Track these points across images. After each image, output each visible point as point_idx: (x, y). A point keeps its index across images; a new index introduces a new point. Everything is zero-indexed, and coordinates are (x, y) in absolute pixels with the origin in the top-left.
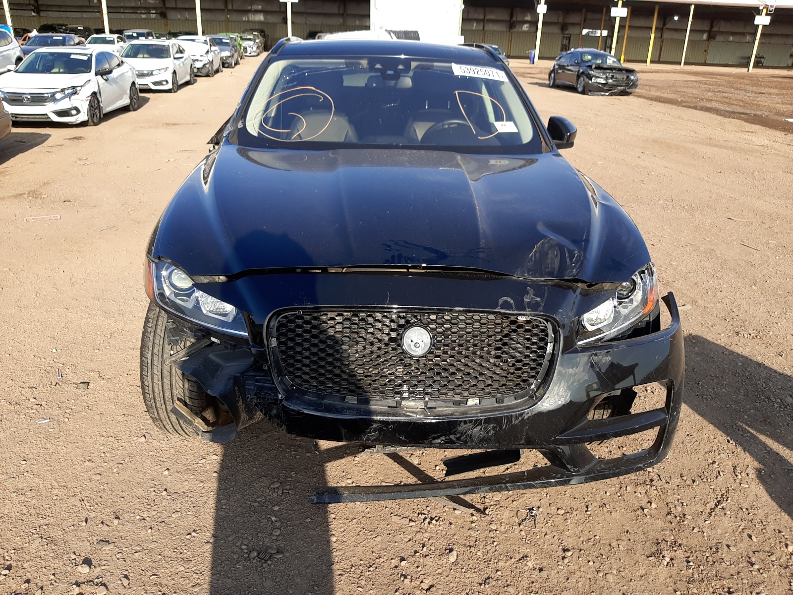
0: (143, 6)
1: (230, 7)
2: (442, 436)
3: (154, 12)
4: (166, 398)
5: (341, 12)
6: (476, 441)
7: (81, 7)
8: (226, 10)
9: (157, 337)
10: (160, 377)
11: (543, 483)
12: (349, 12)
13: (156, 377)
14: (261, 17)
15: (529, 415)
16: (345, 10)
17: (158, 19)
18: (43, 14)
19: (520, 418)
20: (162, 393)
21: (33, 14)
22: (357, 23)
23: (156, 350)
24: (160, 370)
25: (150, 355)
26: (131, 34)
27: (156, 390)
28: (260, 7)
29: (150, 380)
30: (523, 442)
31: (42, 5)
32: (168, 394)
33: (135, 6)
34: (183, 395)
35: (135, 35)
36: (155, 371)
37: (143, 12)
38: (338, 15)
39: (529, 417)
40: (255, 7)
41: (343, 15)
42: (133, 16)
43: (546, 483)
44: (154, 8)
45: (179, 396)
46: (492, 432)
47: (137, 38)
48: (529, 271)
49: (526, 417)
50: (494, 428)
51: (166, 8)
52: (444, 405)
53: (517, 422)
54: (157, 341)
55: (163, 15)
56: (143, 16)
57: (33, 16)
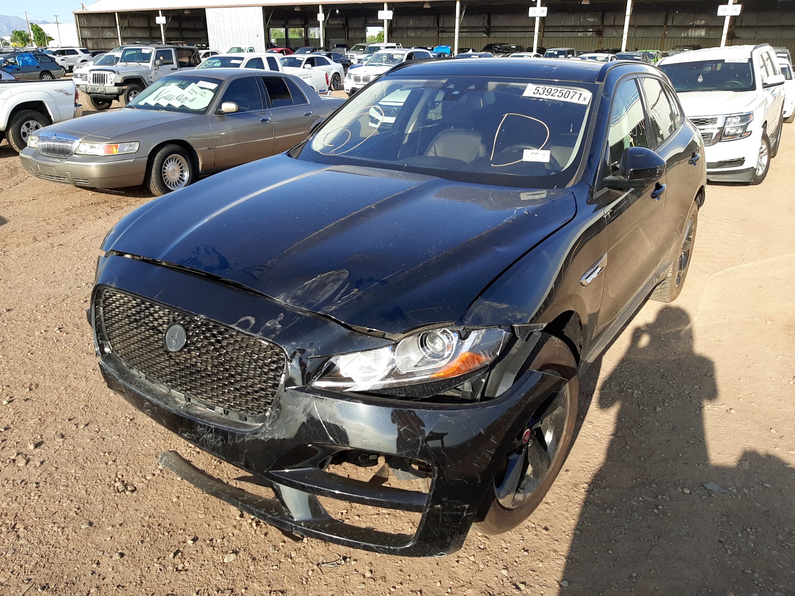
0: (581, 24)
1: (670, 24)
3: (591, 30)
7: (525, 27)
8: (665, 27)
14: (703, 33)
15: (249, 439)
17: (593, 37)
18: (492, 35)
19: (242, 439)
21: (484, 35)
26: (552, 52)
28: (703, 22)
31: (493, 27)
33: (574, 25)
35: (556, 53)
37: (580, 30)
40: (698, 23)
42: (570, 34)
44: (591, 27)
46: (220, 443)
47: (557, 56)
48: (294, 297)
49: (246, 440)
50: (222, 440)
51: (604, 26)
53: (239, 442)
55: (599, 33)
56: (580, 34)
57: (484, 37)
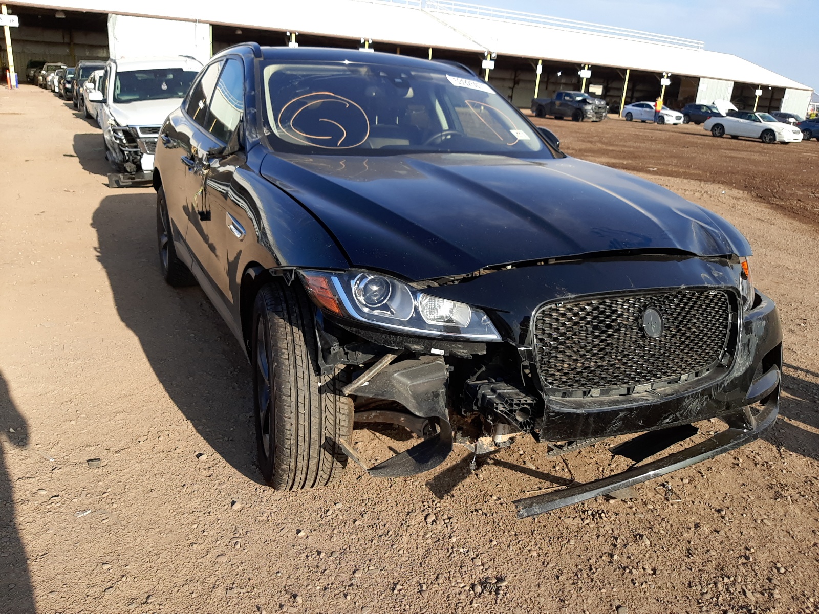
2: (670, 415)
4: (312, 441)
5: (67, 40)
6: (694, 414)
9: (299, 369)
10: (307, 416)
11: (734, 445)
12: (76, 41)
13: (301, 417)
15: (728, 382)
16: (71, 39)
19: (723, 386)
20: (307, 435)
22: (87, 53)
23: (300, 385)
24: (307, 408)
25: (293, 391)
27: (301, 433)
29: (294, 422)
30: (724, 408)
32: (315, 435)
34: (332, 433)
36: (301, 410)
38: (63, 44)
39: (728, 384)
41: (69, 44)
43: (736, 444)
45: (327, 435)
46: (705, 403)
50: (706, 399)
52: (661, 386)
53: (720, 390)
54: (300, 374)
